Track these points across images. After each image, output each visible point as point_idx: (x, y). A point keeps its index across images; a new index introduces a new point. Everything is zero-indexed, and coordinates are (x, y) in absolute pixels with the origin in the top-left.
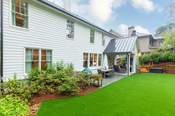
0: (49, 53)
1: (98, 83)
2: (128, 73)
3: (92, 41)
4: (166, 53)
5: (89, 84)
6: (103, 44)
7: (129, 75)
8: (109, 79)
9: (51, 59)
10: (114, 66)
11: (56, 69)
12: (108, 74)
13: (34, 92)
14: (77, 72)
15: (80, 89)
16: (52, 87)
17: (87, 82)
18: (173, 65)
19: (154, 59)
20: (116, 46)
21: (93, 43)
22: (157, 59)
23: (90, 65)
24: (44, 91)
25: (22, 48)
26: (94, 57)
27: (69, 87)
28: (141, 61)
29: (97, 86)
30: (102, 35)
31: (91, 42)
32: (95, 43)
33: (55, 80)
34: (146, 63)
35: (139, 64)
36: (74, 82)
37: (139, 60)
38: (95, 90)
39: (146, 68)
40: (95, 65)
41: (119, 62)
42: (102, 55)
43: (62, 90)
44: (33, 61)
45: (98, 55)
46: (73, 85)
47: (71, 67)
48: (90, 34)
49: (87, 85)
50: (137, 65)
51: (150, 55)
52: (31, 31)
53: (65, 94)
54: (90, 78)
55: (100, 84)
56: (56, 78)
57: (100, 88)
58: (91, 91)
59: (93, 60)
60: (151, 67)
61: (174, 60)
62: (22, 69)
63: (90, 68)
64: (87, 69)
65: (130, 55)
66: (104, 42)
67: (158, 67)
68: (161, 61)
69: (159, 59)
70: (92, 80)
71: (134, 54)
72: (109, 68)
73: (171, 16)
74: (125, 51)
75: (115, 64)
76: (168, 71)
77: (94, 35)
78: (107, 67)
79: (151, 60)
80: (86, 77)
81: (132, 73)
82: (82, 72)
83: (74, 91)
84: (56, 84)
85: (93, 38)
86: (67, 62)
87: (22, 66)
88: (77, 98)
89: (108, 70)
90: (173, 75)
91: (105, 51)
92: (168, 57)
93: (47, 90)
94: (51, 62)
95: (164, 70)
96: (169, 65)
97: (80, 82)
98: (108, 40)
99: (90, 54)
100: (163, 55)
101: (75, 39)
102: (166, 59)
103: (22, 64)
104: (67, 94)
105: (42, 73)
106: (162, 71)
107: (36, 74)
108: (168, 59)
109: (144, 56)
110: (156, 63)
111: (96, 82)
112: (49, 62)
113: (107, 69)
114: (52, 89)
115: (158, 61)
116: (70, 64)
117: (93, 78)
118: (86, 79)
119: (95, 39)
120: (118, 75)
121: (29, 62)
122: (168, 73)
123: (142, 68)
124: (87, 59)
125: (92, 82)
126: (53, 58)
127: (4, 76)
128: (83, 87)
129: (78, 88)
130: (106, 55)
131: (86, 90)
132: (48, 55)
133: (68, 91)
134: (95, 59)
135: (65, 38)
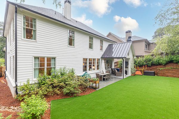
0: (53, 60)
1: (96, 85)
2: (123, 76)
3: (91, 46)
4: (157, 57)
5: (88, 87)
6: (101, 49)
7: (124, 78)
8: (106, 82)
9: (55, 65)
10: (112, 69)
11: (59, 74)
12: (105, 77)
13: (45, 93)
14: (78, 77)
15: (81, 91)
16: (58, 90)
17: (87, 85)
18: (163, 68)
19: (148, 62)
20: (113, 50)
21: (92, 49)
22: (150, 63)
23: (89, 69)
24: (52, 93)
25: (31, 57)
26: (92, 62)
27: (72, 89)
28: (136, 65)
29: (95, 88)
30: (100, 41)
31: (89, 48)
32: (94, 49)
33: (60, 83)
34: (141, 66)
35: (135, 67)
36: (76, 85)
37: (134, 63)
38: (94, 91)
39: (141, 71)
40: (94, 69)
41: (117, 65)
42: (100, 60)
43: (67, 92)
44: (40, 67)
45: (96, 60)
46: (75, 88)
47: (73, 72)
48: (89, 40)
49: (87, 87)
50: (132, 68)
51: (144, 59)
52: (38, 42)
53: (69, 95)
54: (89, 81)
55: (97, 86)
56: (61, 82)
57: (97, 90)
58: (90, 92)
59: (92, 64)
60: (145, 70)
61: (164, 64)
62: (31, 75)
63: (89, 72)
64: (86, 74)
65: (125, 60)
66: (102, 47)
67: (151, 70)
68: (153, 65)
69: (151, 63)
70: (91, 83)
71: (130, 59)
72: (106, 72)
73: (161, 24)
74: (120, 56)
75: (113, 67)
76: (159, 74)
77: (92, 42)
78: (105, 71)
79: (145, 63)
80: (86, 81)
81: (128, 76)
82: (82, 76)
83: (76, 92)
84: (61, 88)
85: (92, 44)
86: (68, 68)
87: (31, 72)
88: (79, 97)
89: (105, 74)
90: (162, 77)
91: (103, 55)
92: (159, 61)
93: (54, 92)
94: (55, 68)
95: (156, 73)
96: (160, 68)
97: (81, 85)
98: (106, 45)
99: (89, 59)
100: (156, 59)
101: (75, 46)
102: (157, 63)
103: (31, 70)
104: (70, 95)
105: (49, 78)
106: (154, 74)
107: (44, 79)
108: (159, 63)
109: (139, 60)
110: (150, 67)
111: (94, 85)
112: (53, 67)
113: (105, 72)
114: (58, 91)
115: (151, 65)
116: (71, 69)
117: (92, 81)
118: (86, 83)
119: (94, 45)
120: (115, 78)
121: (37, 69)
122: (159, 76)
123: (136, 71)
124: (86, 64)
125: (91, 85)
126: (57, 65)
127: (18, 81)
128: (83, 89)
129: (79, 90)
130: (103, 60)
131: (86, 92)
132: (52, 62)
133: (71, 92)
134: (93, 64)
135: (67, 46)
